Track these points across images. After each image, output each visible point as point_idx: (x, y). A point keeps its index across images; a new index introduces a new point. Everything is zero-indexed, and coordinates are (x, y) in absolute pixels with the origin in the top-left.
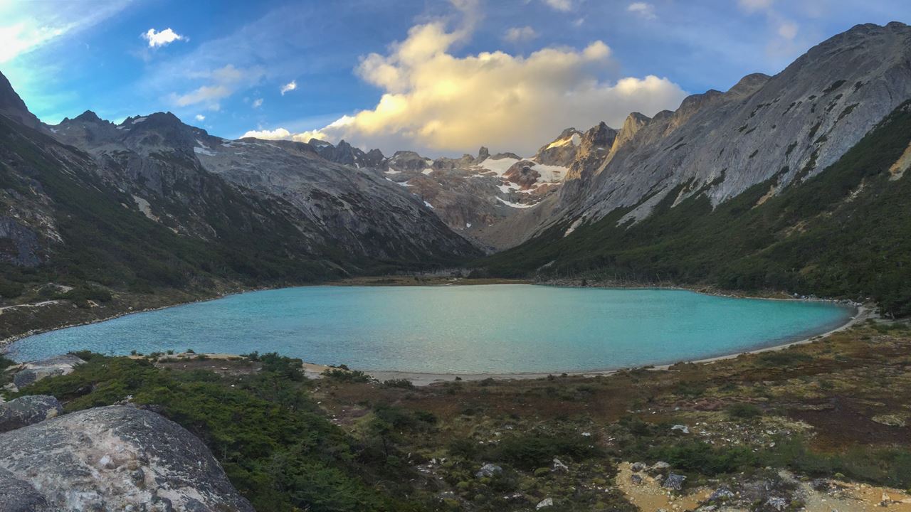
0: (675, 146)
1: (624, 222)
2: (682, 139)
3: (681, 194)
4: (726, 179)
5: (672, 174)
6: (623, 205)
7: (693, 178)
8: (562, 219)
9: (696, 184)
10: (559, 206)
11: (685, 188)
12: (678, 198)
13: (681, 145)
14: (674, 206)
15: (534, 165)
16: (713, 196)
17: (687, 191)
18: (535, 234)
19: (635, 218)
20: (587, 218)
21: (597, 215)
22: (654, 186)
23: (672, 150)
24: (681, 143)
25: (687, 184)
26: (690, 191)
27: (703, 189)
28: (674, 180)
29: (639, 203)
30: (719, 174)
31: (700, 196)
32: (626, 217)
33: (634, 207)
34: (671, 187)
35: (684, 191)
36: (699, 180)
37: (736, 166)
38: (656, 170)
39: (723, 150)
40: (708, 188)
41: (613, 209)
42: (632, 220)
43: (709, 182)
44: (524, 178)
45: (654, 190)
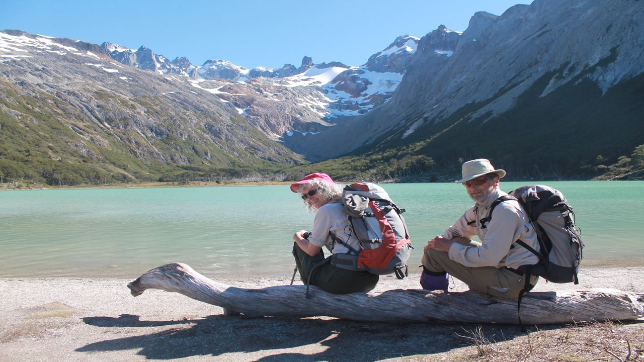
0: (539, 33)
1: (478, 116)
2: (546, 25)
3: (552, 81)
4: (619, 58)
5: (537, 62)
6: (474, 101)
7: (567, 63)
8: (399, 124)
9: (572, 70)
10: (394, 112)
11: (557, 75)
12: (549, 86)
13: (544, 33)
14: (543, 95)
15: (364, 72)
16: (600, 78)
17: (561, 77)
18: (367, 141)
19: (492, 111)
20: (430, 119)
21: (442, 114)
22: (514, 78)
23: (533, 39)
24: (544, 30)
25: (561, 71)
26: (564, 78)
27: (584, 72)
28: (540, 69)
29: (496, 96)
30: (607, 53)
31: (580, 80)
32: (482, 111)
33: (489, 101)
34: (536, 77)
35: (556, 78)
36: (578, 63)
37: (634, 41)
38: (514, 61)
39: (610, 26)
40: (593, 70)
41: (463, 106)
42: (489, 114)
43: (592, 64)
44: (353, 86)
45: (514, 82)
